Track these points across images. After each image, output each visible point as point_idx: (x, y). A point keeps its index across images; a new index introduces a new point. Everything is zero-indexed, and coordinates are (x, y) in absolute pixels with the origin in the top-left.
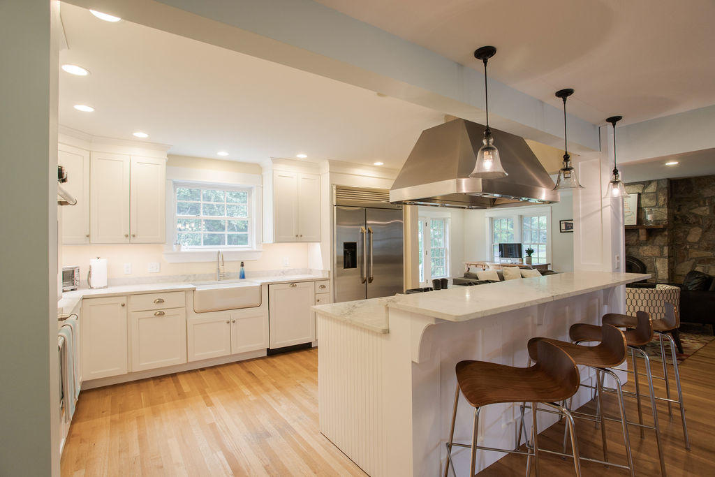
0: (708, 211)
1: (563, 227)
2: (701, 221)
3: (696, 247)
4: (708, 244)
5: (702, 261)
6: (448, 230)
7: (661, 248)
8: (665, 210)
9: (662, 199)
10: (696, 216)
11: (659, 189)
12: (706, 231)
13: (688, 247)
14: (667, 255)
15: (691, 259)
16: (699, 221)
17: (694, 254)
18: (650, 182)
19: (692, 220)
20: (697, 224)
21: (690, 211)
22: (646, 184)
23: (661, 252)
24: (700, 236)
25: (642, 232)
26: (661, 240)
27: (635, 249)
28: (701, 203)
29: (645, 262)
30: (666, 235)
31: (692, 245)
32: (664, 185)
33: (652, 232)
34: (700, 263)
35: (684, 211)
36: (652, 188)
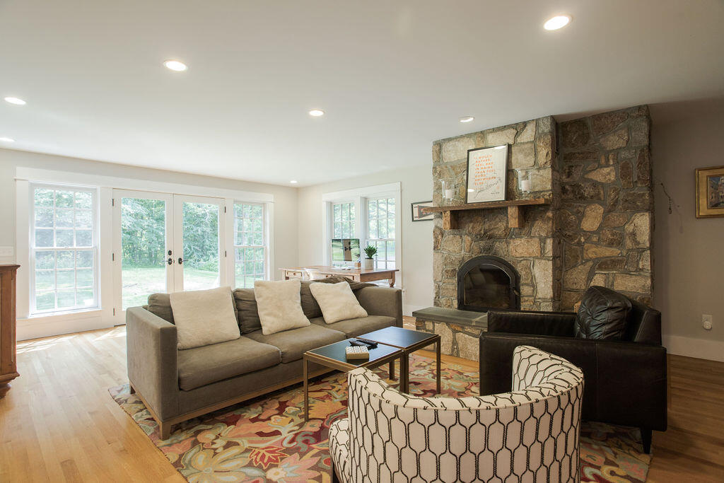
0: (613, 174)
1: (416, 214)
2: (602, 192)
3: (595, 239)
4: (613, 235)
5: (603, 264)
6: (268, 220)
7: (543, 241)
8: (547, 173)
9: (544, 153)
10: (595, 184)
11: (538, 137)
12: (610, 211)
13: (583, 240)
14: (550, 254)
15: (587, 261)
16: (599, 193)
17: (593, 252)
18: (525, 124)
19: (588, 191)
20: (595, 199)
21: (586, 176)
22: (519, 128)
23: (543, 249)
24: (600, 219)
25: (513, 212)
26: (542, 228)
27: (503, 245)
28: (603, 161)
29: (519, 268)
30: (548, 217)
31: (588, 234)
32: (546, 127)
33: (528, 212)
34: (600, 268)
35: (577, 175)
36: (528, 135)
